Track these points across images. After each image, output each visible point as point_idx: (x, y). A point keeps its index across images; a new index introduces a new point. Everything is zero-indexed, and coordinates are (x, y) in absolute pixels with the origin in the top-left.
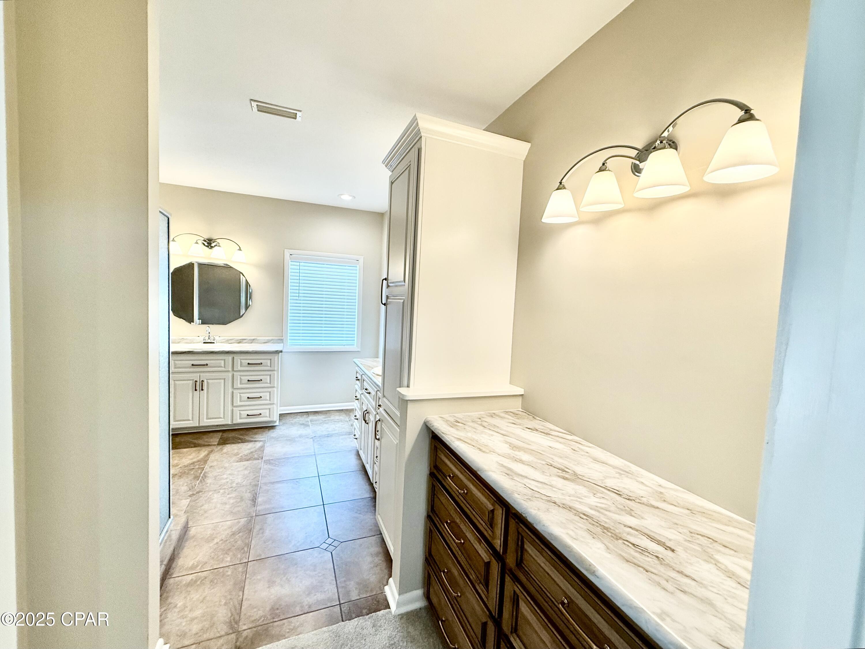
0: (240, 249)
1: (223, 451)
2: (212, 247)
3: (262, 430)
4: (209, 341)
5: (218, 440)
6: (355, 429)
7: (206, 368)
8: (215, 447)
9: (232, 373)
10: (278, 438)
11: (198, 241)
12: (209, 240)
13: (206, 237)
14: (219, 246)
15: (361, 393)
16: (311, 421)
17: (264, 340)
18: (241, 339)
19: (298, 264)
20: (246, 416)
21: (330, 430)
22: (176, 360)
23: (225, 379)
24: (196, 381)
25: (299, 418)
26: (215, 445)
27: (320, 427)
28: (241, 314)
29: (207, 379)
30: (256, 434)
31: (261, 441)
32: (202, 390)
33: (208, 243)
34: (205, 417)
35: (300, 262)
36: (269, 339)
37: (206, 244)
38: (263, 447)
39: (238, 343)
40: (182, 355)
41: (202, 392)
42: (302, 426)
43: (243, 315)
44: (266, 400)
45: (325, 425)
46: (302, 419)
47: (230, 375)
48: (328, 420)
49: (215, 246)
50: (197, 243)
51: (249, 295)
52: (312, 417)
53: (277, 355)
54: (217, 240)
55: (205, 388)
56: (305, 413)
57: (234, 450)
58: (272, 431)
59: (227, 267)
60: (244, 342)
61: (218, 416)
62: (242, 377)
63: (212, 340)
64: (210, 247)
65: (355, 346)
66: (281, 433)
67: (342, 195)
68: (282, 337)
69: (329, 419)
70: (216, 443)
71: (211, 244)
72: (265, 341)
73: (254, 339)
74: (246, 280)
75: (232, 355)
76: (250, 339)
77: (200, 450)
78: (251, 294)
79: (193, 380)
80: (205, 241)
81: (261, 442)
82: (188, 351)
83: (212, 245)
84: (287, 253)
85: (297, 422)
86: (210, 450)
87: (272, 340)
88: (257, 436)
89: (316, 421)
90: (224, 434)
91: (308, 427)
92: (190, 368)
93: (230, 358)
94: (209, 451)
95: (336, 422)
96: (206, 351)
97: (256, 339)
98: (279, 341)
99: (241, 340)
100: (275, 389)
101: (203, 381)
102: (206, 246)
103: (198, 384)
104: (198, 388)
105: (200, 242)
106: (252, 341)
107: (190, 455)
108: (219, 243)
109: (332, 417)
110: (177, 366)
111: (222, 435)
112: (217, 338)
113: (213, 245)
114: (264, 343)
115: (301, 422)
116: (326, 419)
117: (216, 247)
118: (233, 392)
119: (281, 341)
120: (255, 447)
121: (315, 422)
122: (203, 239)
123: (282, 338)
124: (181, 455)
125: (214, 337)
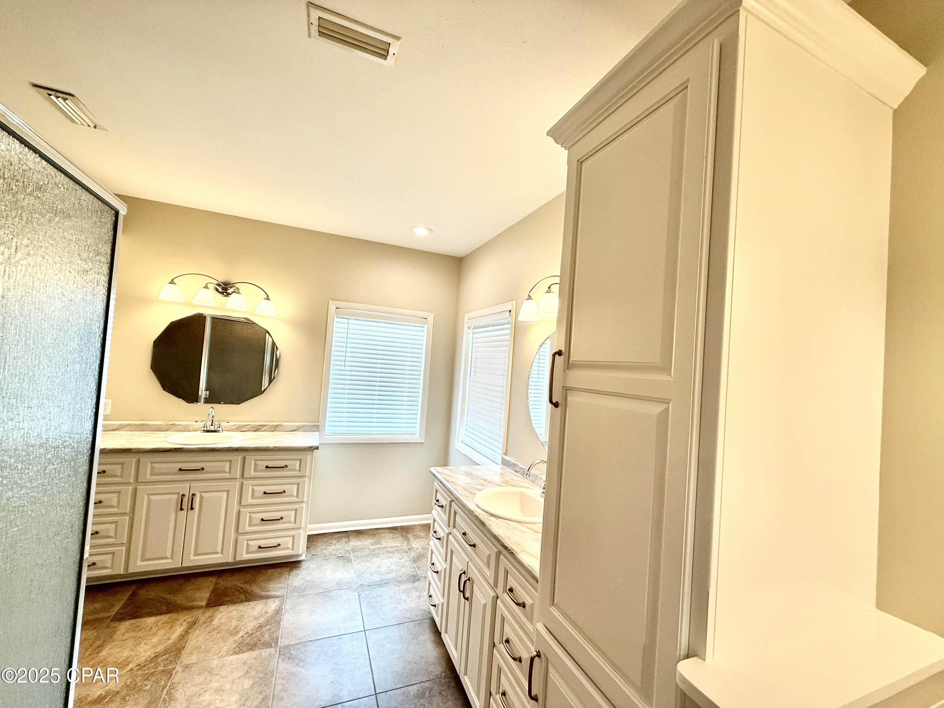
0: (268, 298)
1: (213, 623)
2: (228, 294)
3: (279, 570)
4: (212, 428)
5: (208, 595)
6: (430, 584)
7: (201, 474)
8: (201, 611)
9: (241, 481)
10: (304, 591)
11: (209, 285)
12: (224, 285)
13: (222, 278)
14: (238, 293)
15: (447, 532)
16: (353, 550)
17: (293, 426)
18: (258, 426)
19: (346, 321)
20: (256, 548)
21: (383, 570)
22: (154, 463)
23: (228, 491)
24: (183, 495)
25: (335, 544)
26: (200, 607)
27: (368, 564)
28: (263, 389)
29: (201, 492)
30: (269, 580)
31: (277, 597)
32: (192, 509)
33: (223, 289)
34: (192, 552)
35: (348, 319)
36: (299, 426)
37: (220, 290)
38: (278, 612)
39: (255, 431)
40: (166, 454)
41: (190, 512)
42: (341, 563)
43: (265, 390)
44: (290, 522)
45: (375, 559)
46: (340, 547)
47: (238, 484)
48: (378, 548)
49: (233, 292)
50: (206, 287)
51: (276, 363)
52: (354, 543)
53: (310, 452)
54: (237, 285)
55: (196, 505)
56: (344, 535)
57: (231, 619)
58: (295, 572)
59: (249, 323)
60: (263, 429)
61: (214, 551)
62: (255, 488)
63: (216, 428)
64: (225, 294)
65: (417, 435)
66: (308, 578)
67: (415, 227)
68: (318, 422)
69: (379, 546)
70: (204, 603)
71: (227, 289)
72: (293, 428)
73: (277, 426)
74: (273, 340)
75: (244, 454)
76: (272, 426)
77: (174, 621)
78: (277, 361)
79: (178, 493)
80: (219, 285)
81: (276, 600)
82: (175, 449)
83: (228, 291)
84: (332, 305)
85: (334, 553)
86: (190, 620)
87: (304, 426)
88: (271, 585)
89: (361, 550)
90: (220, 581)
91: (349, 565)
92: (175, 474)
93: (240, 458)
94: (189, 623)
95: (389, 552)
96: (203, 448)
97: (281, 425)
98: (313, 429)
99: (260, 427)
100: (304, 505)
101: (194, 495)
102: (220, 293)
103: (185, 499)
104: (185, 507)
105: (211, 287)
106: (275, 428)
107: (155, 634)
108: (238, 289)
109: (384, 544)
110: (156, 471)
111: (216, 584)
112: (223, 424)
113: (230, 291)
114: (292, 431)
115: (338, 553)
116: (374, 547)
117: (233, 294)
118: (239, 511)
119: (316, 428)
120: (266, 613)
121: (359, 553)
122: (217, 282)
123: (318, 424)
124: (140, 634)
125: (220, 422)
